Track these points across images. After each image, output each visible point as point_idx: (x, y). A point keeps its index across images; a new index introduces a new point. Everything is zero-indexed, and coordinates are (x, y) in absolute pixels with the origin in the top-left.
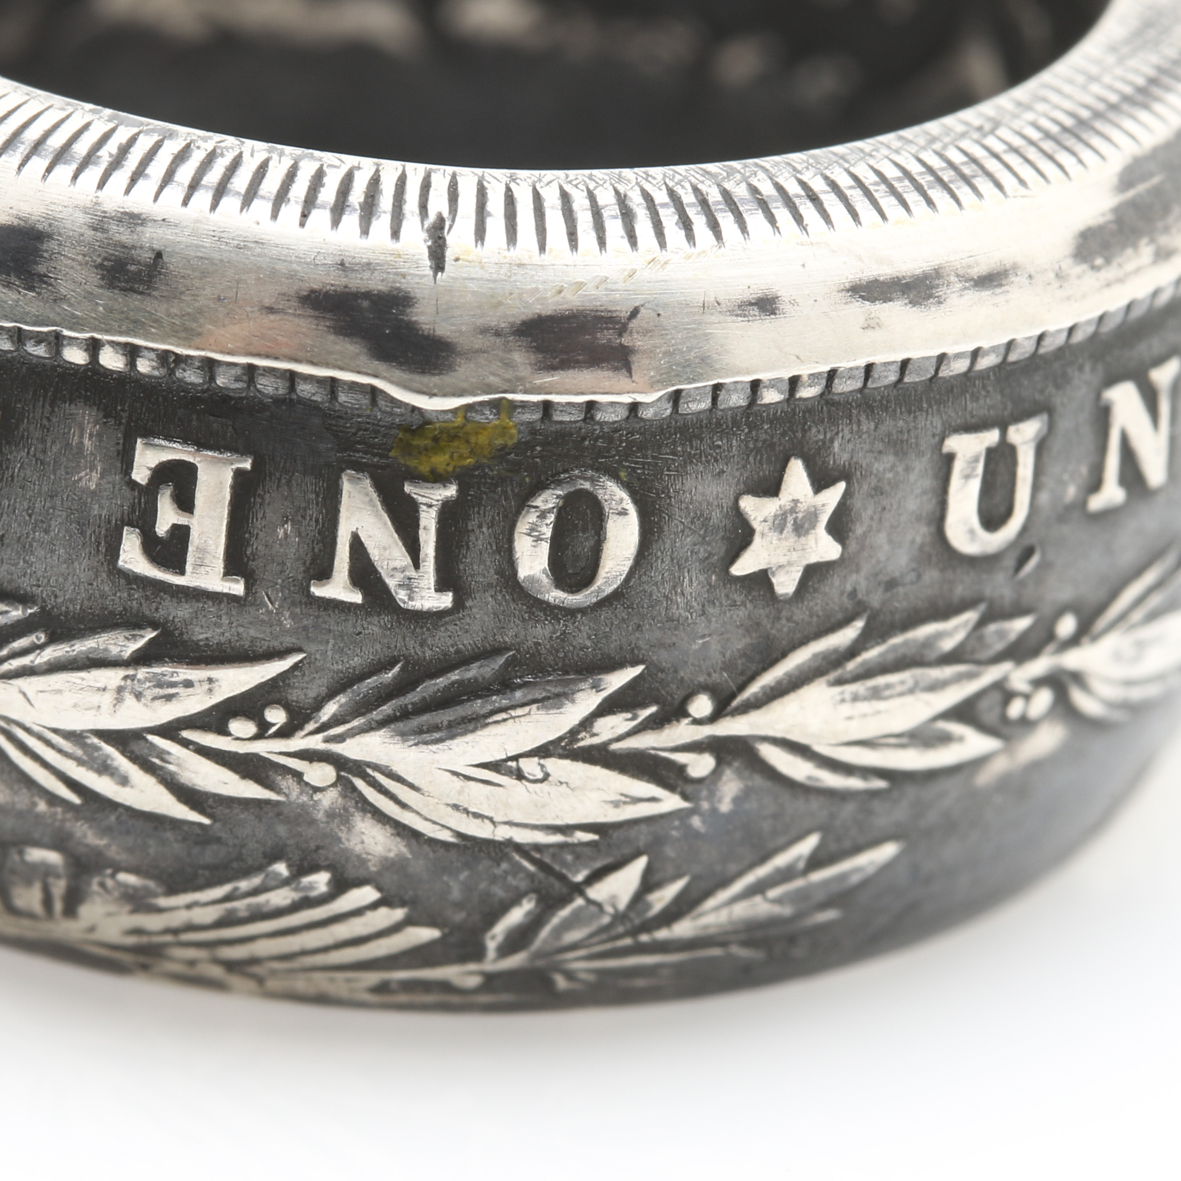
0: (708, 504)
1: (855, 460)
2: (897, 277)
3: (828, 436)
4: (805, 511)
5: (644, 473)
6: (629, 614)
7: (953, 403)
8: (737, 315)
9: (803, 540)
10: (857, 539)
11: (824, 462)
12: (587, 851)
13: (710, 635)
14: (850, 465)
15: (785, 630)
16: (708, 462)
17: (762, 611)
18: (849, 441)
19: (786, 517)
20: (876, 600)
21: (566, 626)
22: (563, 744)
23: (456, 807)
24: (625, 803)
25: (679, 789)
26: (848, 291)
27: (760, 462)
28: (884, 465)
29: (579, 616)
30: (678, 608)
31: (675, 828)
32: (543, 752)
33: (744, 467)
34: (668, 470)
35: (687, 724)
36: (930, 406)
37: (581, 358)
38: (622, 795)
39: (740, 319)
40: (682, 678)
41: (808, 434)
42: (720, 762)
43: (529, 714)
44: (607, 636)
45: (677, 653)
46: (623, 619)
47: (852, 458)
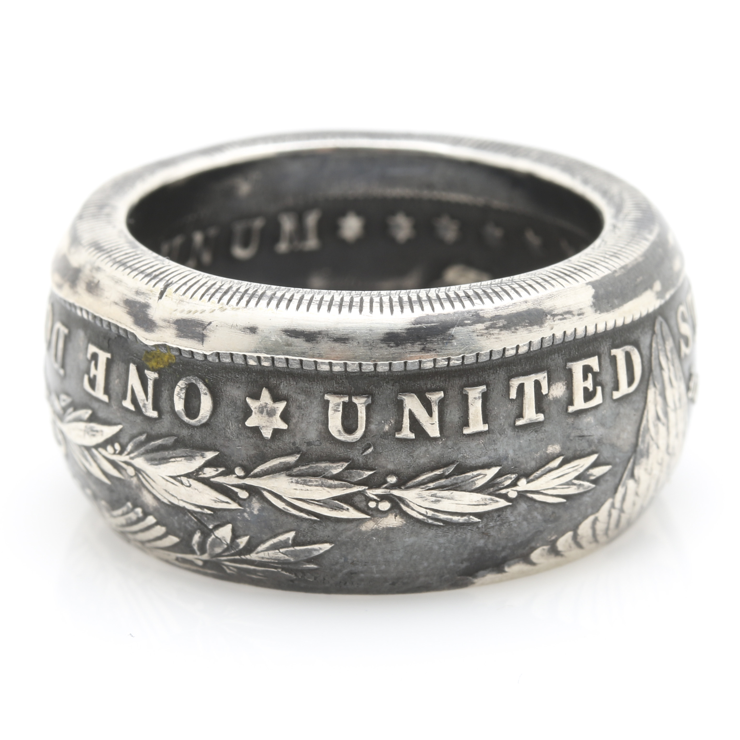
0: (236, 398)
1: (289, 394)
2: (303, 331)
3: (278, 383)
4: (270, 408)
5: (213, 382)
6: (212, 432)
7: (328, 382)
8: (242, 331)
9: (271, 418)
10: (293, 423)
11: (277, 392)
12: (210, 517)
13: (241, 446)
14: (287, 395)
15: (269, 451)
16: (235, 382)
17: (259, 442)
18: (286, 386)
19: (263, 409)
20: (304, 448)
21: (192, 432)
22: (194, 475)
23: (166, 491)
24: (218, 502)
25: (237, 501)
26: (283, 331)
27: (253, 386)
28: (301, 398)
29: (196, 429)
30: (228, 433)
31: (238, 516)
32: (188, 476)
33: (247, 387)
34: (221, 382)
35: (235, 477)
36: (318, 381)
37: (190, 335)
38: (217, 498)
39: (242, 332)
40: (233, 460)
41: (270, 380)
42: (250, 495)
43: (181, 461)
44: (205, 438)
45: (230, 450)
46: (210, 433)
47: (288, 393)
